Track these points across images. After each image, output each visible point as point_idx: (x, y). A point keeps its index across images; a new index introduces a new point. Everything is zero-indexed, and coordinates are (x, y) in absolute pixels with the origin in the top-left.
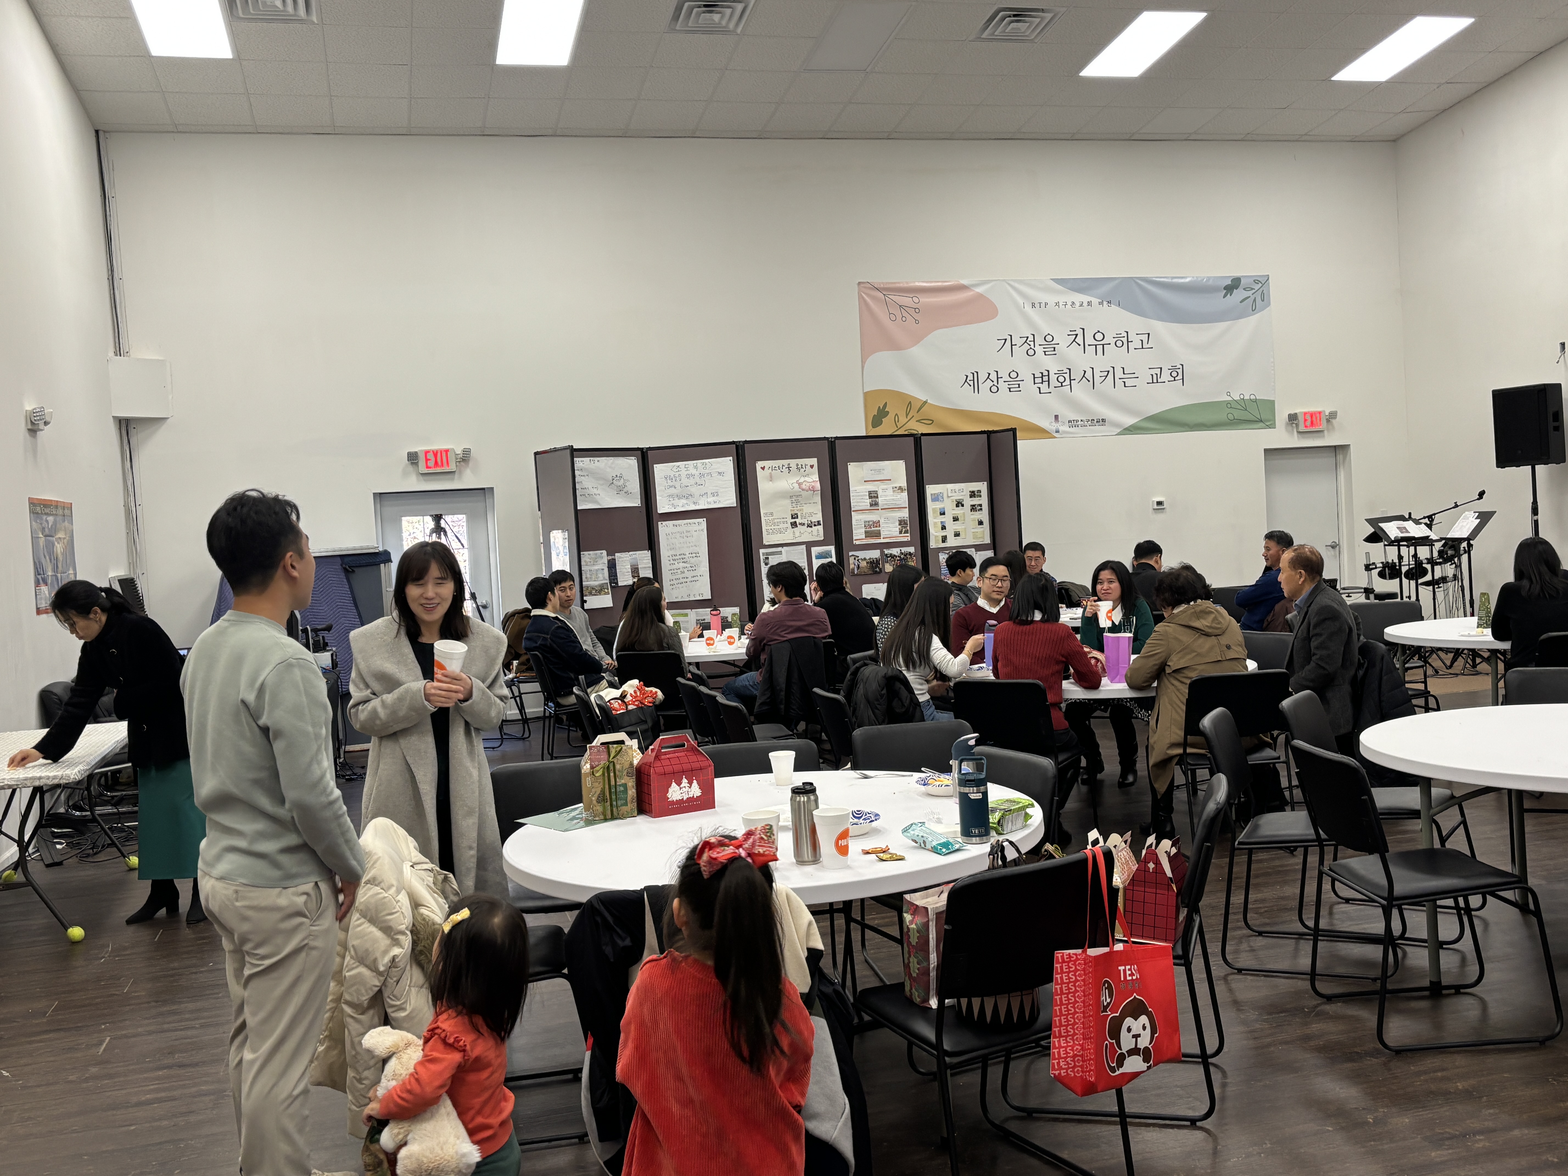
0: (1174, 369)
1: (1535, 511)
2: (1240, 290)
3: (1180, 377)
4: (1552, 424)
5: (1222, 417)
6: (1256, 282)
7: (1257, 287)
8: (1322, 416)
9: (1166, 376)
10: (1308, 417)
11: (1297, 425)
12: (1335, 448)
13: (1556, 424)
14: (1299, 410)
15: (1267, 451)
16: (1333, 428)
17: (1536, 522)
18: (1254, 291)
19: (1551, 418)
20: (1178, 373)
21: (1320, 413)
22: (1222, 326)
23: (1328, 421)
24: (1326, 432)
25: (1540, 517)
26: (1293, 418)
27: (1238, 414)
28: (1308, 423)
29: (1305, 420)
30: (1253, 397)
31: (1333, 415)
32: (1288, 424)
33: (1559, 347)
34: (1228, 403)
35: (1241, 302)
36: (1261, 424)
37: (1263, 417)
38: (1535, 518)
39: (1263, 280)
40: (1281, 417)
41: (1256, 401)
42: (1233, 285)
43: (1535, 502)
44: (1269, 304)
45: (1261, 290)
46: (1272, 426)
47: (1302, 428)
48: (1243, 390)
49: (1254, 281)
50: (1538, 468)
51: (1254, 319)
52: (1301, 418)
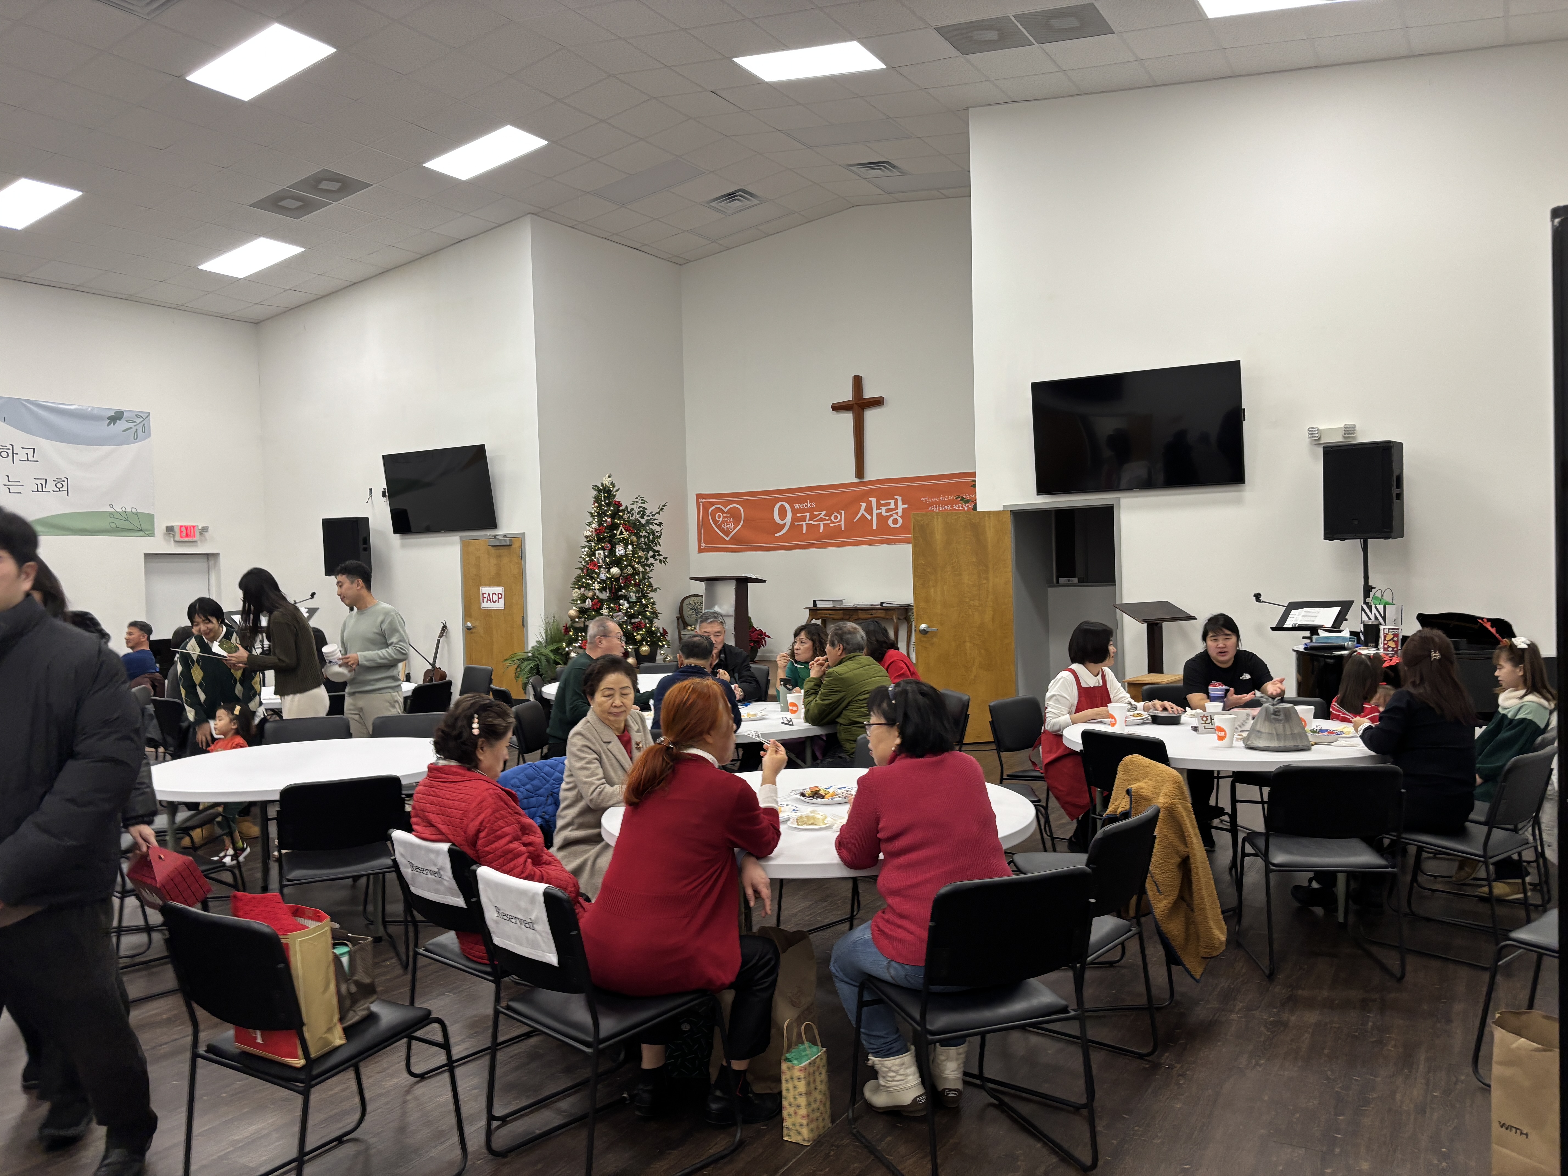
0: (59, 481)
2: (123, 420)
3: (65, 488)
4: (362, 546)
5: (104, 524)
6: (138, 416)
7: (139, 420)
8: (196, 528)
9: (51, 486)
10: (184, 529)
11: (174, 535)
12: (208, 556)
13: (366, 546)
14: (176, 523)
15: (146, 555)
16: (206, 539)
18: (135, 424)
19: (361, 542)
20: (62, 485)
21: (194, 527)
22: (105, 449)
23: (201, 534)
24: (199, 542)
26: (170, 529)
27: (120, 524)
28: (184, 534)
29: (181, 532)
30: (134, 510)
31: (205, 529)
32: (165, 534)
33: (368, 493)
34: (111, 513)
35: (124, 431)
36: (141, 533)
37: (144, 527)
39: (144, 416)
40: (160, 527)
41: (137, 514)
42: (117, 417)
44: (149, 436)
45: (142, 424)
46: (151, 534)
47: (178, 538)
48: (126, 503)
49: (136, 415)
51: (136, 446)
52: (177, 530)
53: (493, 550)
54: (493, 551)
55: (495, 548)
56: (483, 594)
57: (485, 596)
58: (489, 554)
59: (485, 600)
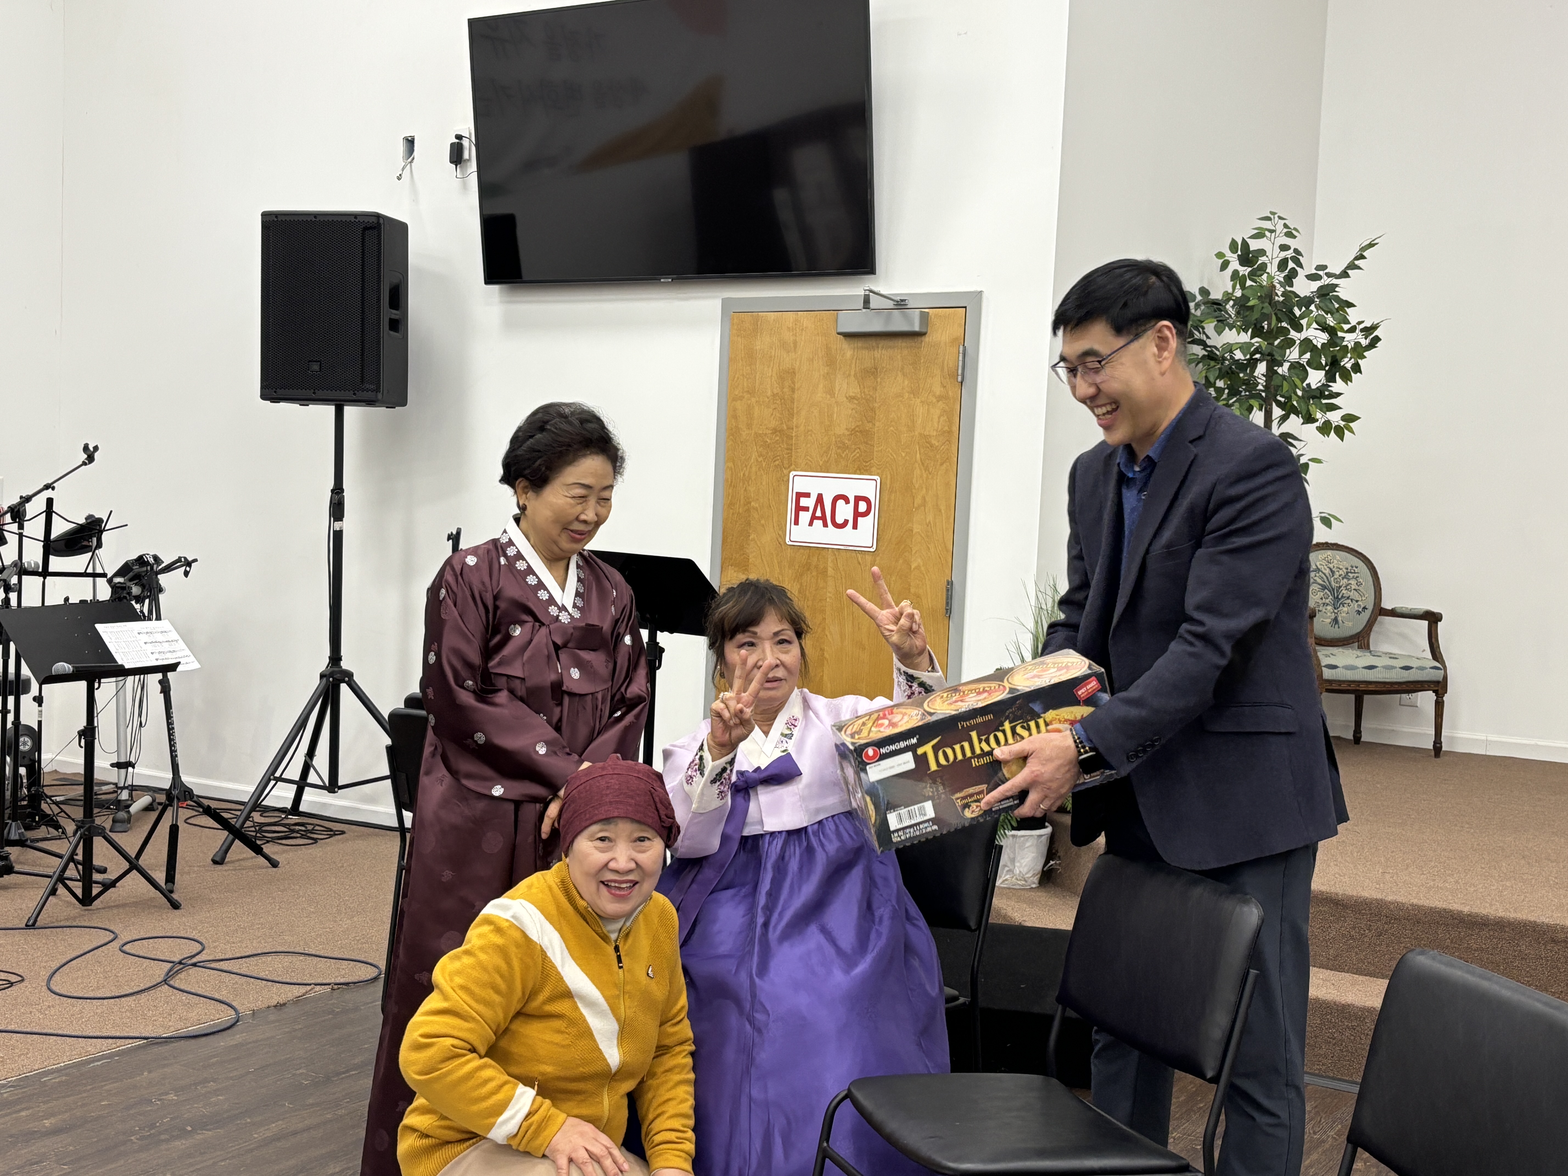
1: (337, 510)
4: (387, 313)
13: (395, 314)
17: (338, 538)
25: (348, 525)
33: (401, 147)
38: (337, 526)
43: (338, 489)
50: (351, 412)
53: (848, 350)
54: (849, 354)
55: (859, 343)
56: (799, 495)
57: (804, 502)
58: (831, 362)
59: (805, 517)
